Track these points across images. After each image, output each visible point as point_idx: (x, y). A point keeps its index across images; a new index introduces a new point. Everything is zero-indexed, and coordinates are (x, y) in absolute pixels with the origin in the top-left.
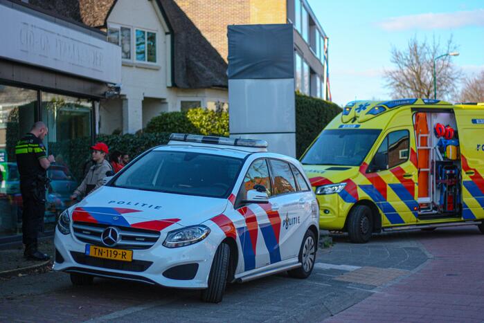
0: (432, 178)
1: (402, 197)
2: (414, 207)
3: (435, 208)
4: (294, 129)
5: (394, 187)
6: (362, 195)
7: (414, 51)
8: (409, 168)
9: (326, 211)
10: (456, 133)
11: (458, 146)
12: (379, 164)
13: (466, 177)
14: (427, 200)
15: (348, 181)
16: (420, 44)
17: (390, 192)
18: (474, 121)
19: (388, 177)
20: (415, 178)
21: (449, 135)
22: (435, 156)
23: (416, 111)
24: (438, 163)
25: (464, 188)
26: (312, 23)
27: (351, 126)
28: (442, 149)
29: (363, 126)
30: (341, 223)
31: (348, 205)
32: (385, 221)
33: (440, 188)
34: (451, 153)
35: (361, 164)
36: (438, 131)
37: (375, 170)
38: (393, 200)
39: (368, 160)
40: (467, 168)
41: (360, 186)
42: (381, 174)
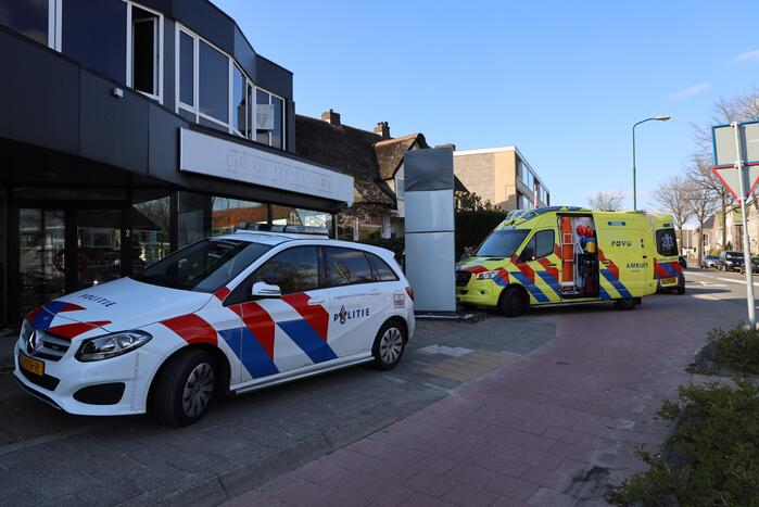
0: (575, 267)
1: (548, 281)
2: (558, 289)
3: (577, 290)
4: (453, 228)
5: (540, 274)
6: (512, 280)
7: (600, 198)
8: (554, 259)
9: (482, 293)
10: (595, 233)
11: (596, 242)
12: (527, 255)
13: (602, 266)
14: (571, 284)
15: (501, 269)
16: (603, 194)
17: (537, 277)
18: (610, 223)
19: (535, 266)
20: (559, 267)
21: (590, 235)
22: (578, 250)
23: (561, 215)
24: (580, 255)
25: (601, 275)
26: (536, 182)
27: (510, 227)
28: (583, 245)
29: (518, 228)
30: (494, 301)
31: (501, 288)
32: (533, 300)
33: (581, 275)
34: (590, 248)
35: (512, 256)
36: (580, 231)
37: (524, 261)
38: (540, 283)
39: (518, 253)
40: (603, 259)
41: (512, 273)
42: (529, 264)
